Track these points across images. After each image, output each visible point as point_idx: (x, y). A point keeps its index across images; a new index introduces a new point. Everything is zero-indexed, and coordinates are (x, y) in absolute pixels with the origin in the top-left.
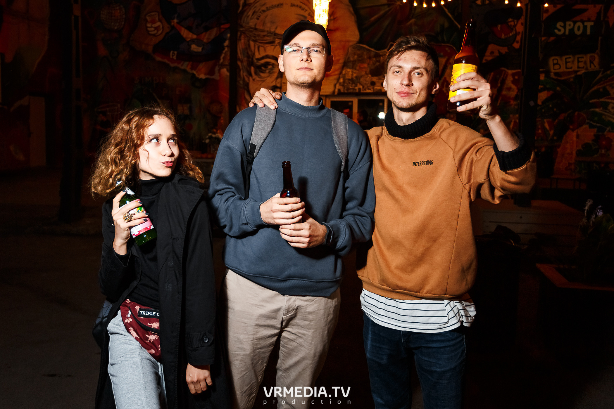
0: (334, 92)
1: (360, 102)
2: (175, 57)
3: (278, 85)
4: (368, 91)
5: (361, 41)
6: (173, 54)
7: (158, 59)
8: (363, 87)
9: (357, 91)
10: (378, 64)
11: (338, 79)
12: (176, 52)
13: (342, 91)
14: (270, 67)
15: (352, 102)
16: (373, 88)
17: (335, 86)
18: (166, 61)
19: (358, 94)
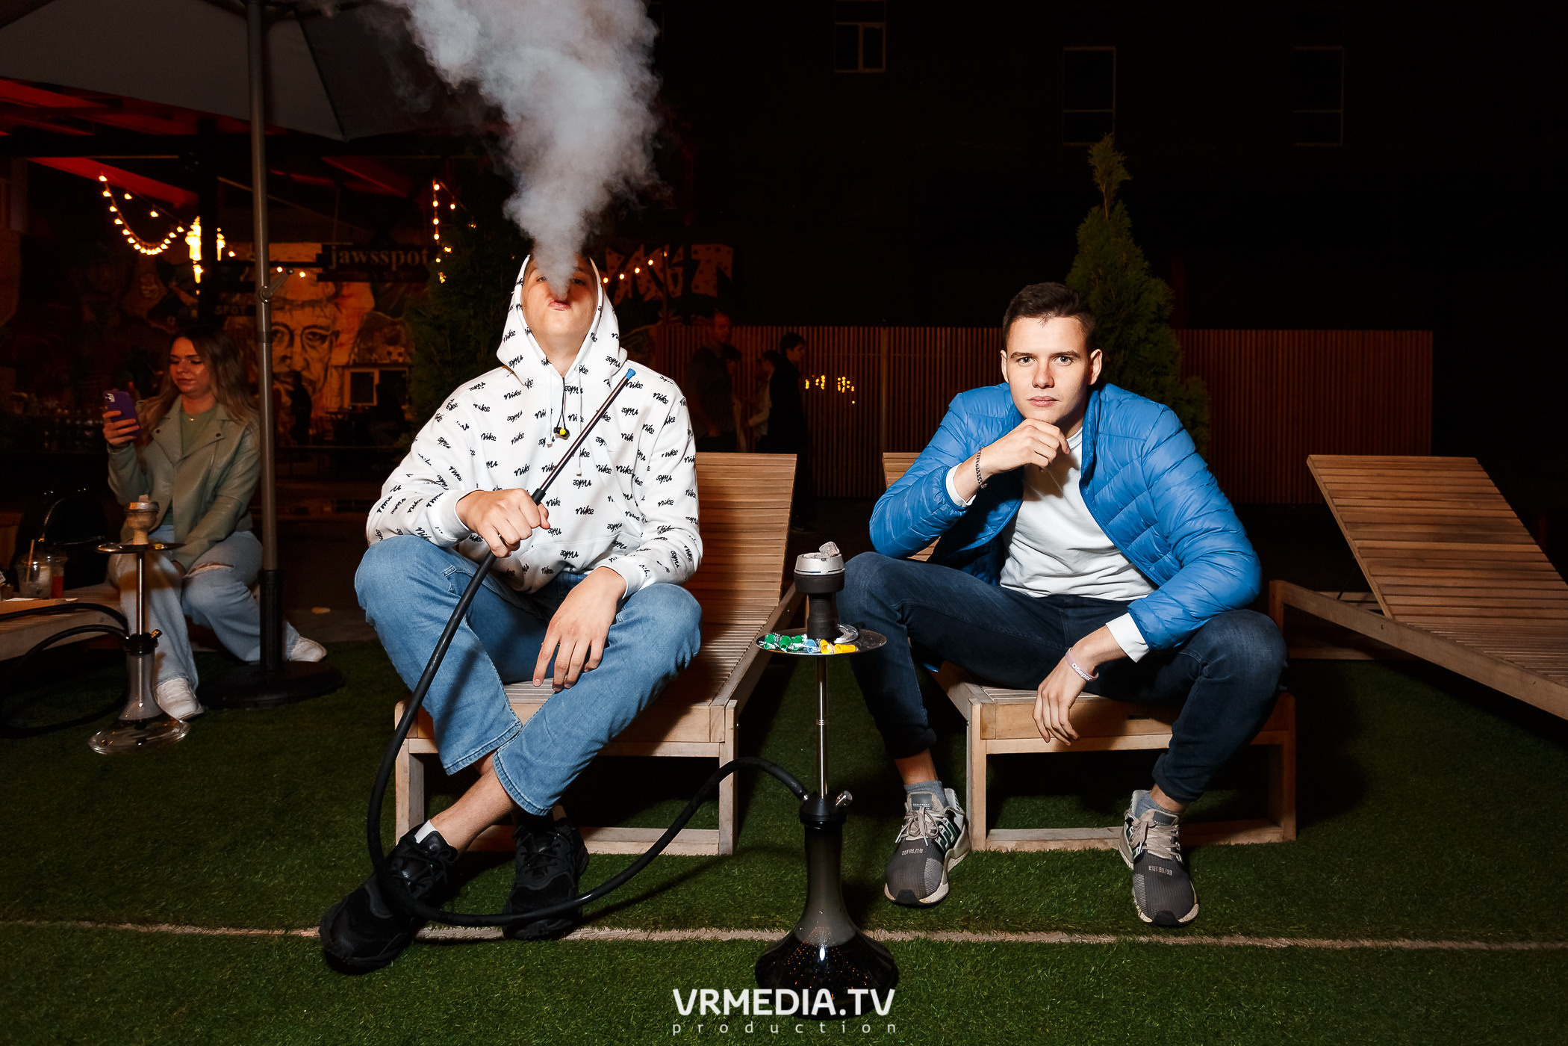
0: (348, 362)
1: (382, 373)
2: (173, 324)
3: (289, 355)
4: (384, 362)
5: (376, 308)
6: (171, 320)
7: (154, 325)
8: (380, 357)
9: (373, 361)
10: (394, 332)
11: (353, 348)
12: (174, 319)
13: (357, 361)
14: (279, 335)
15: (373, 373)
16: (390, 359)
17: (350, 356)
18: (163, 327)
19: (375, 365)
